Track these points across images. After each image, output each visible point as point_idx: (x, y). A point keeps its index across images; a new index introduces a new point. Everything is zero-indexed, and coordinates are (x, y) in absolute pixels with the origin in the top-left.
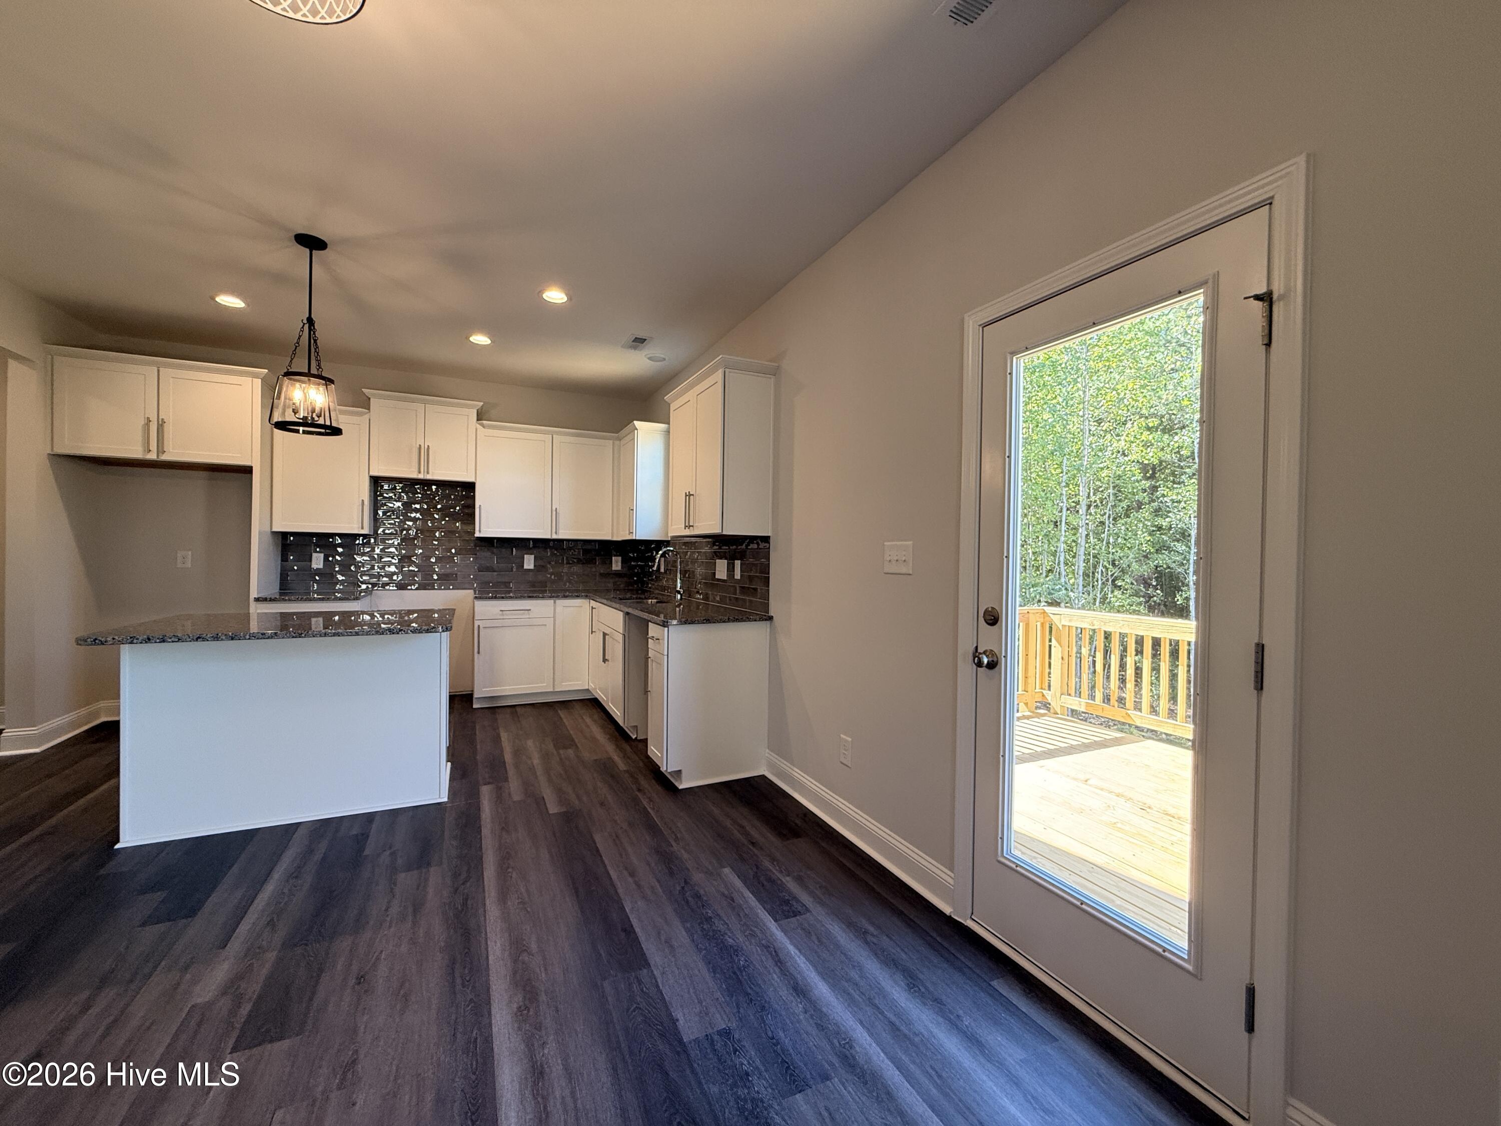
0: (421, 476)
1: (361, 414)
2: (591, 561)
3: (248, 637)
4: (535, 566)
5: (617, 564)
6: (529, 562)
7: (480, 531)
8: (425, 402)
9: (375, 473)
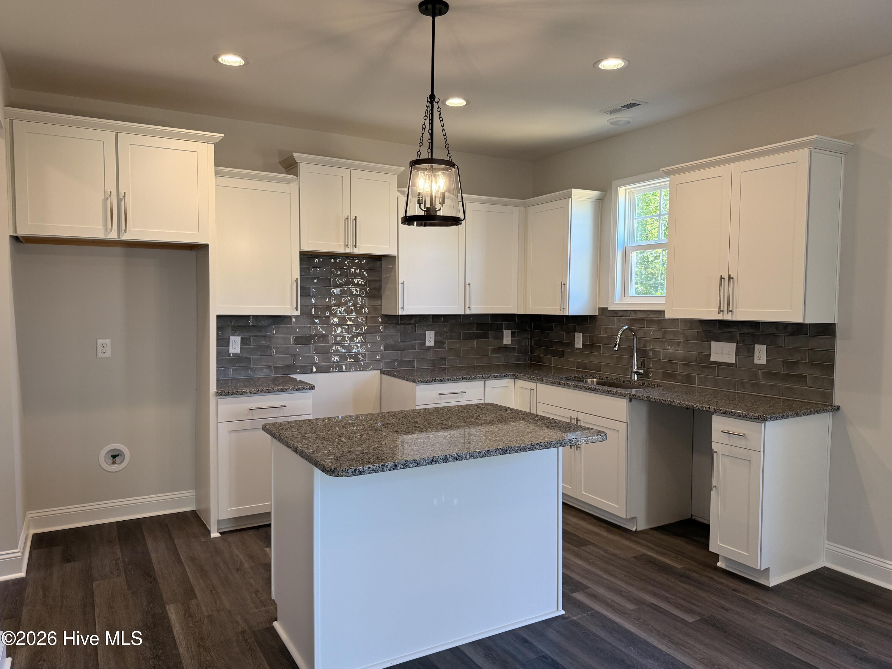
0: (348, 251)
1: (289, 182)
2: (485, 336)
3: (468, 457)
4: (435, 342)
5: (507, 338)
6: (430, 339)
7: (403, 308)
8: (351, 167)
9: (306, 247)
